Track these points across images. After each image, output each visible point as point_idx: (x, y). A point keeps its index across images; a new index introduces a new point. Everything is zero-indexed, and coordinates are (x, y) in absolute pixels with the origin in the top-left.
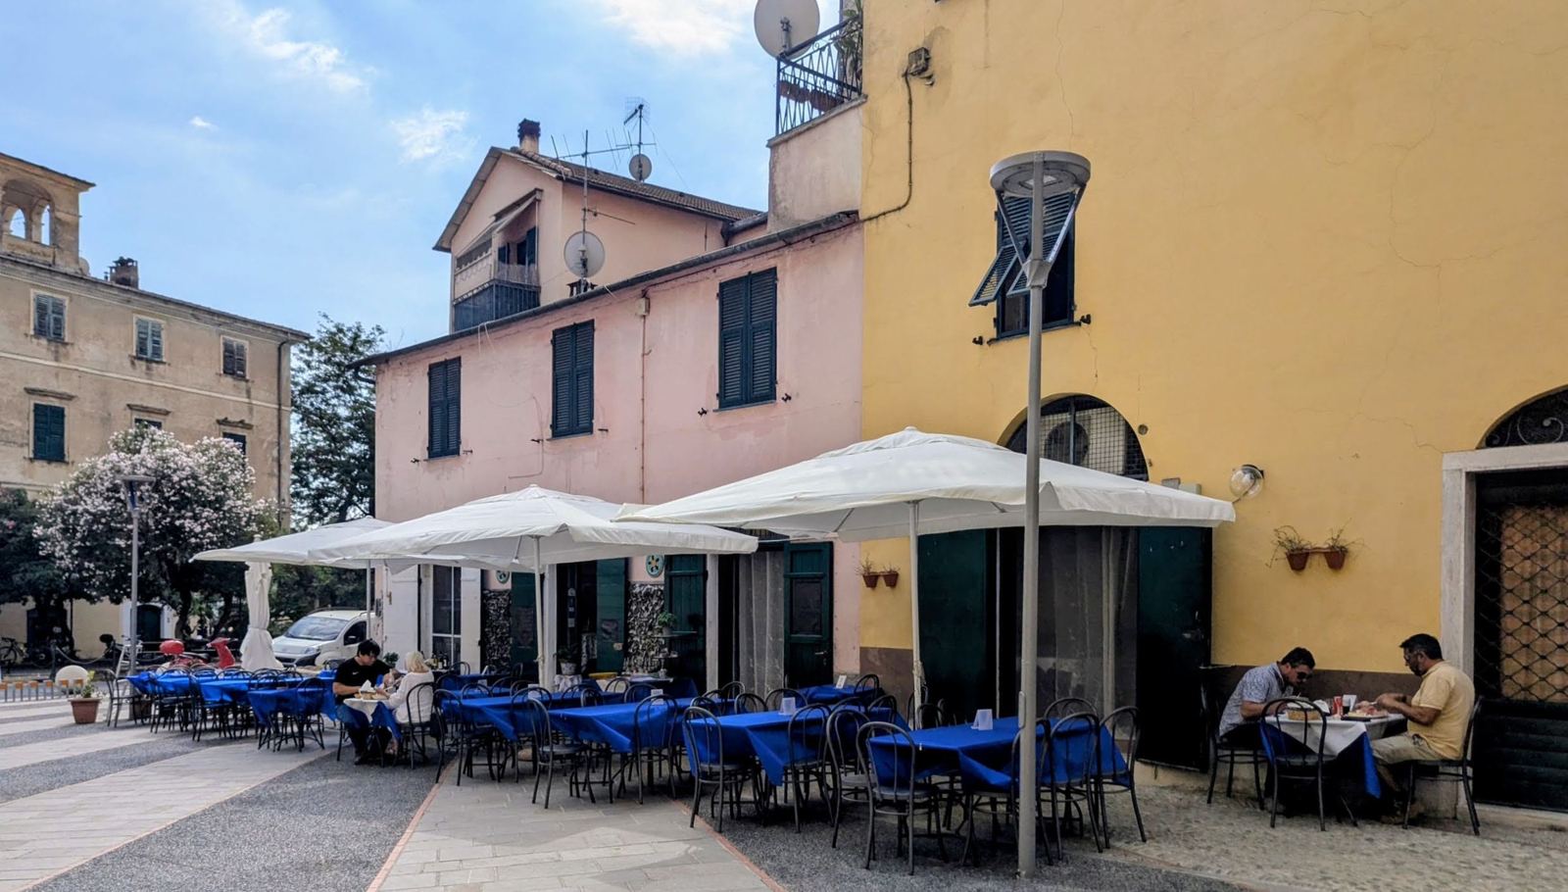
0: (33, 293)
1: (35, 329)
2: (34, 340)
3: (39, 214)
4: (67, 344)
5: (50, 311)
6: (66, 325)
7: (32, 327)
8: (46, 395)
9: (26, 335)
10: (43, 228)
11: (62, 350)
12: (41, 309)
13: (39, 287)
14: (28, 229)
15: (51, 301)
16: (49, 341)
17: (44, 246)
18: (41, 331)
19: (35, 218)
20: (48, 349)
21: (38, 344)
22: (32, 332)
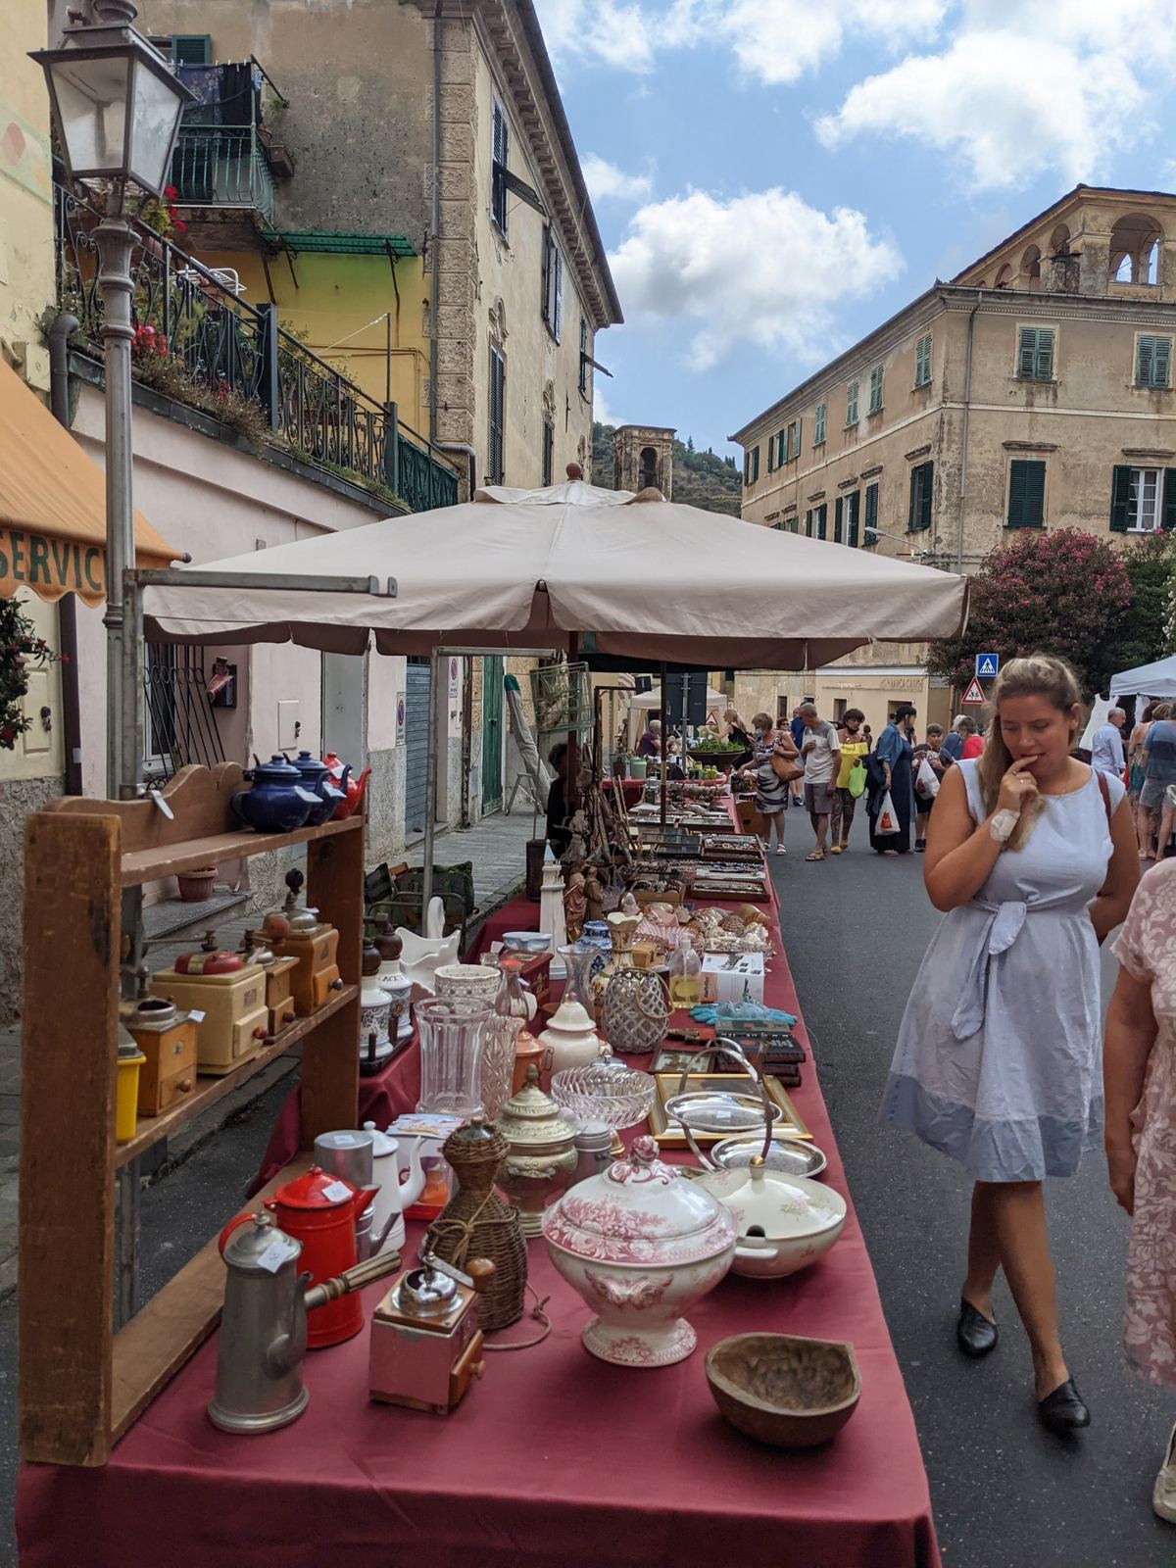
0: (1137, 335)
1: (1136, 379)
2: (1136, 393)
3: (1148, 252)
4: (1171, 390)
5: (1154, 354)
6: (1171, 368)
7: (1134, 377)
8: (1142, 456)
9: (1127, 387)
10: (1151, 268)
11: (1165, 398)
12: (1145, 352)
13: (1143, 328)
14: (1135, 272)
15: (1155, 342)
16: (1151, 390)
17: (1151, 286)
18: (1143, 380)
19: (1142, 258)
20: (1150, 400)
21: (1139, 396)
22: (1133, 383)
